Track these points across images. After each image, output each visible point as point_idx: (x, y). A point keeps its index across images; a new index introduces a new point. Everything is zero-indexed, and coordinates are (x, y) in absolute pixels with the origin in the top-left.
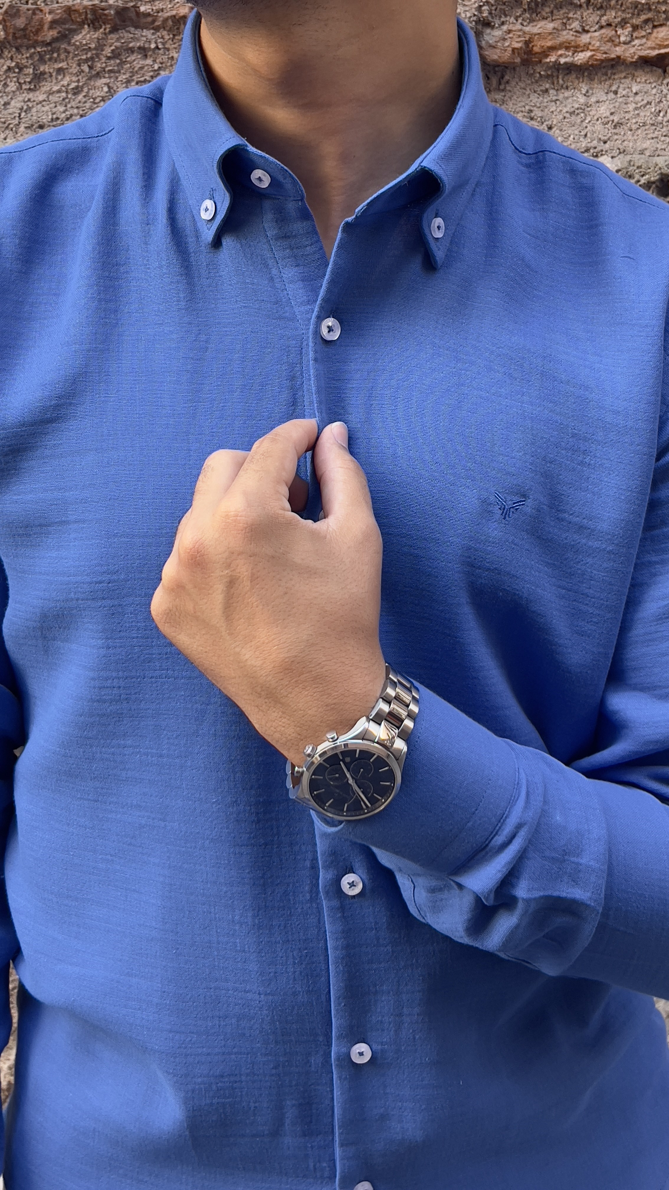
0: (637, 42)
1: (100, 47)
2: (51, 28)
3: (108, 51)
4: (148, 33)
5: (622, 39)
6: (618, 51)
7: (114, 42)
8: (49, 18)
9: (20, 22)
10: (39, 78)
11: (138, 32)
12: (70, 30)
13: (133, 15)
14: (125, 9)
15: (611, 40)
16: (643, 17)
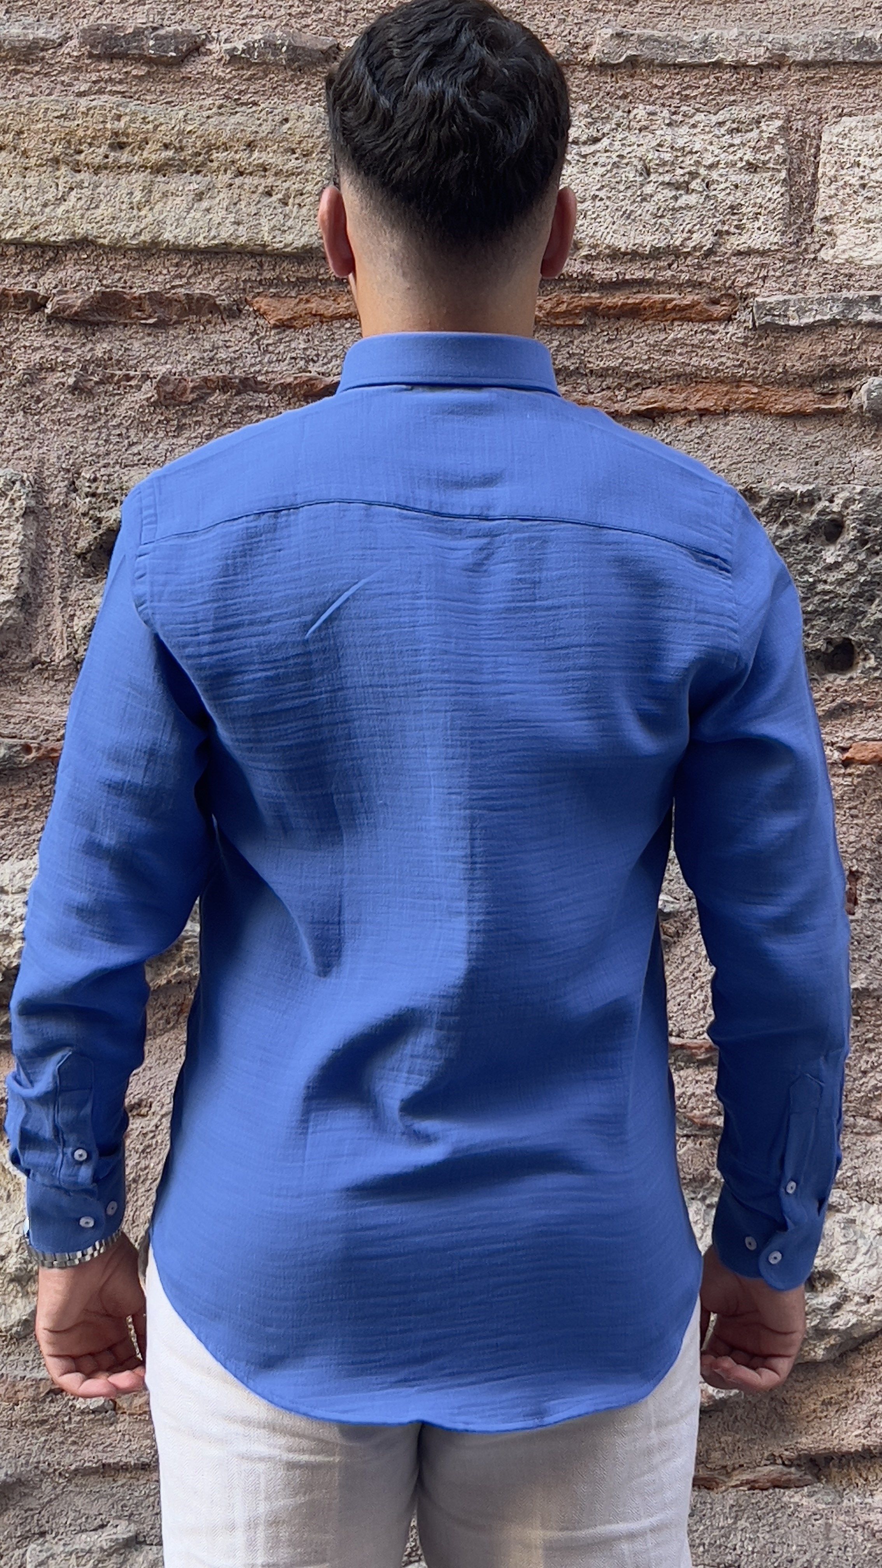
0: (630, 400)
1: (228, 405)
2: (192, 392)
3: (233, 408)
4: (263, 396)
5: (619, 398)
6: (617, 406)
7: (238, 401)
8: (191, 385)
9: (169, 388)
10: (181, 428)
11: (256, 395)
12: (206, 394)
13: (252, 383)
14: (247, 379)
15: (610, 399)
16: (634, 382)
